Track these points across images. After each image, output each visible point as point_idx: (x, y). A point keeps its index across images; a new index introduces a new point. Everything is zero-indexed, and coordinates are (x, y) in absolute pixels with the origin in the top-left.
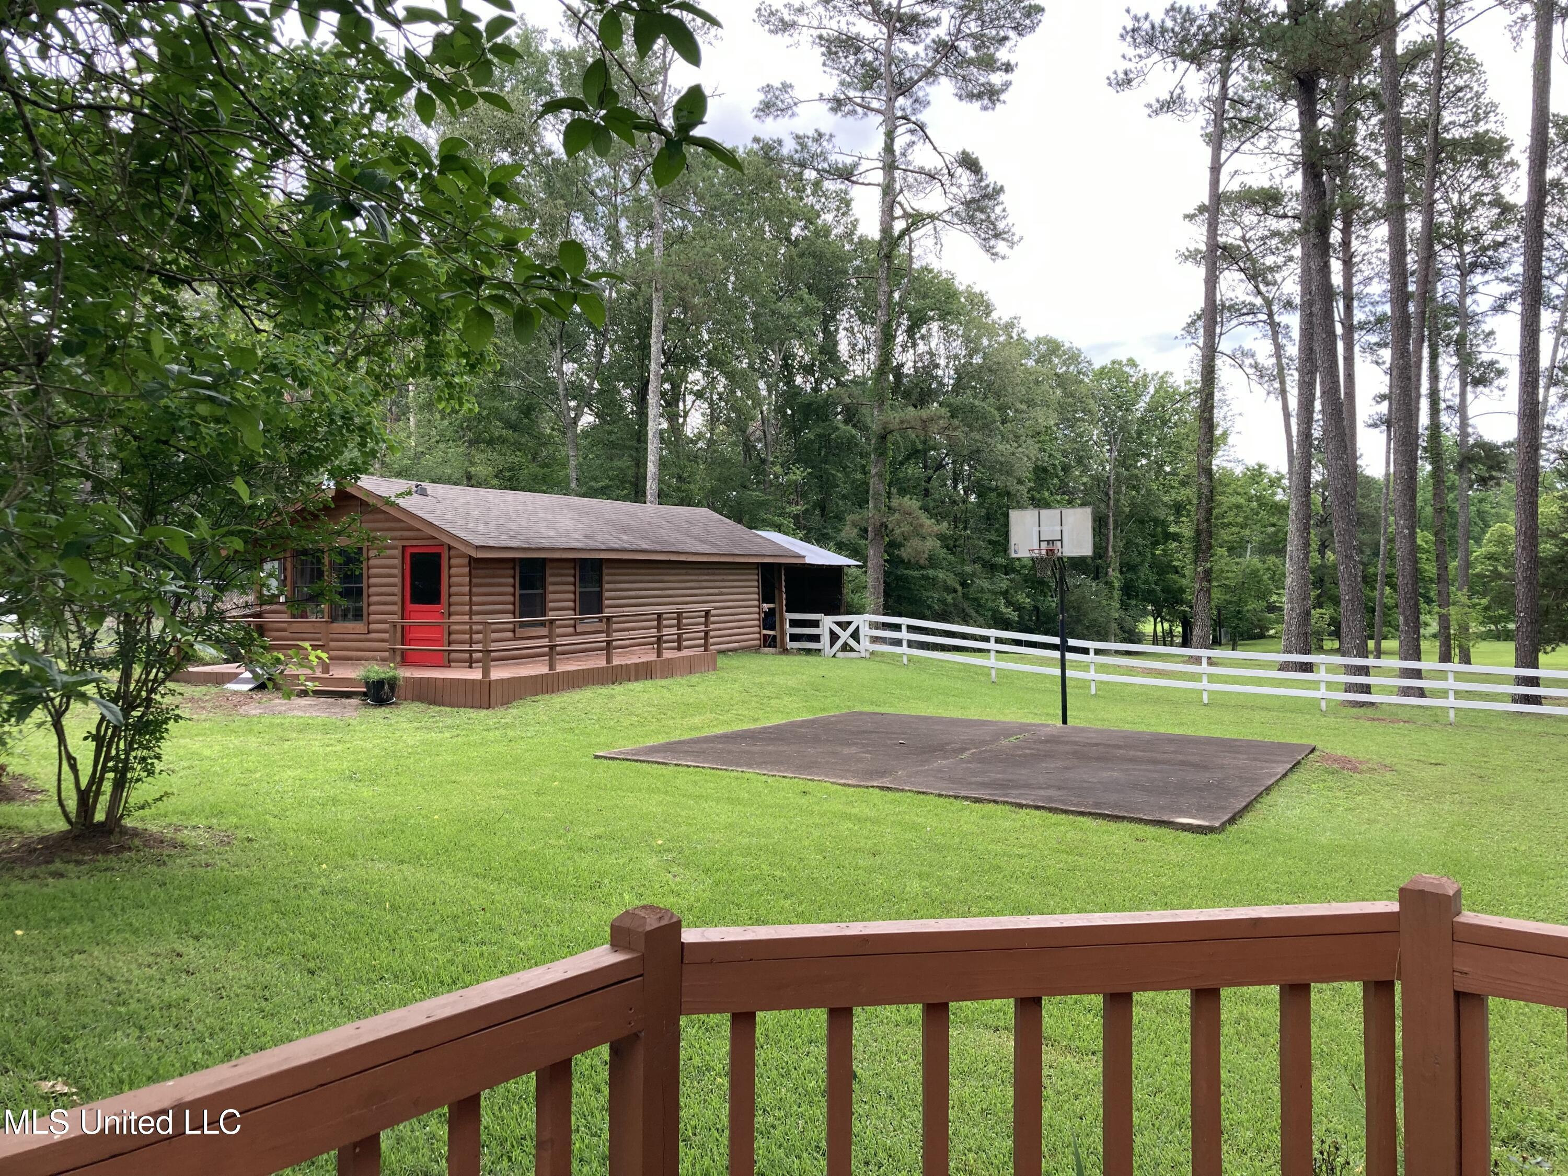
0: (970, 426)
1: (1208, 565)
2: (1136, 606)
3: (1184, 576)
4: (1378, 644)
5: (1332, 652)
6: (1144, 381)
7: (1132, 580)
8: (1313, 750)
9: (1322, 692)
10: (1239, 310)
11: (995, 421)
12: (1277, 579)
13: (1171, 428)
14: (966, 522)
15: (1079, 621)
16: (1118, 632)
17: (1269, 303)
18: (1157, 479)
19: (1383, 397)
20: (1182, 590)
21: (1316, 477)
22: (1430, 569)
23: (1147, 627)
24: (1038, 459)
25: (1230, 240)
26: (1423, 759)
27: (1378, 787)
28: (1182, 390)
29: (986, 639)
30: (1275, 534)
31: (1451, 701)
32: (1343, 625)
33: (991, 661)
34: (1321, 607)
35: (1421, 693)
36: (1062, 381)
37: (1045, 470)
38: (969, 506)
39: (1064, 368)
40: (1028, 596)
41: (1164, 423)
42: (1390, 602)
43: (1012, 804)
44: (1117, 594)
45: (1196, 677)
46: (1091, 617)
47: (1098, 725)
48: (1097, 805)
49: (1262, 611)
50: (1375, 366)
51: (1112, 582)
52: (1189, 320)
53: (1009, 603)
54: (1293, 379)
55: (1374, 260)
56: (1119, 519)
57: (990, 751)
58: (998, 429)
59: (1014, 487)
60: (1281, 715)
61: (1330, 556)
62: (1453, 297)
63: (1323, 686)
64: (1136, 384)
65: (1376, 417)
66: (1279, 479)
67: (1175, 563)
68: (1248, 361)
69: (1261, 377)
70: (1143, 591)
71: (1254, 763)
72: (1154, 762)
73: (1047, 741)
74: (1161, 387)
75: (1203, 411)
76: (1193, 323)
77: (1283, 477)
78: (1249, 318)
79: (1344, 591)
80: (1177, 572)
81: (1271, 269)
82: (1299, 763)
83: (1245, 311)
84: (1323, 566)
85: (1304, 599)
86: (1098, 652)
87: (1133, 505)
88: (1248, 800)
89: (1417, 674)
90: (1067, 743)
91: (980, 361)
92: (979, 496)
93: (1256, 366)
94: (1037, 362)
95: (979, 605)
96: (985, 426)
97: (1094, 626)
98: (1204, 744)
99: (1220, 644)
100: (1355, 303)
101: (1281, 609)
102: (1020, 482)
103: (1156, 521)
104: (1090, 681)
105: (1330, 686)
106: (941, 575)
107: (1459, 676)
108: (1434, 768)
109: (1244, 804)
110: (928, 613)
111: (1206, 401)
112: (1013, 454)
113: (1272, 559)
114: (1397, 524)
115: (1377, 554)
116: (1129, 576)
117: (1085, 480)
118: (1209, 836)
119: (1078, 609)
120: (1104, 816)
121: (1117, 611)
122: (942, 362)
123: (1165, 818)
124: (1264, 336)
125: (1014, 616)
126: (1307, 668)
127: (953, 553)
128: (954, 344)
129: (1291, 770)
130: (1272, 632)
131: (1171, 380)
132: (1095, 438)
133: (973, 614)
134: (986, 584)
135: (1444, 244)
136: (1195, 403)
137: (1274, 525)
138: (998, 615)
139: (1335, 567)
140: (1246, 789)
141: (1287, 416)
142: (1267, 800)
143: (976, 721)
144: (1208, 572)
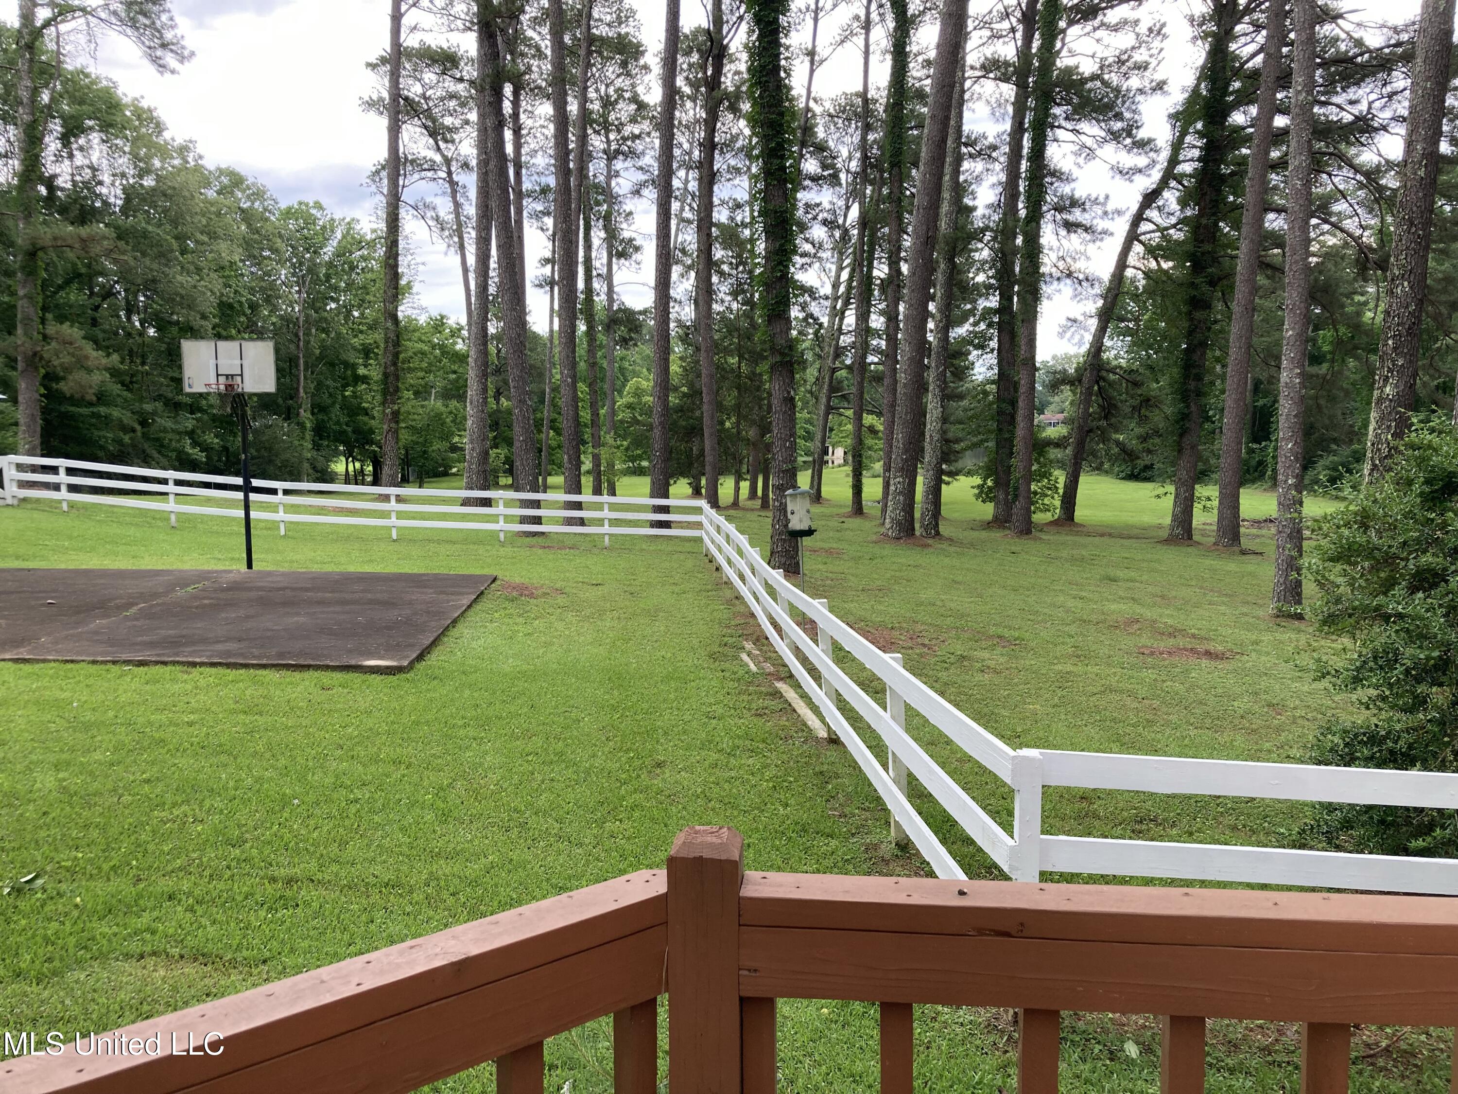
0: (144, 254)
1: (396, 407)
2: (328, 446)
3: (374, 418)
4: (545, 480)
5: (506, 487)
6: (332, 226)
7: (323, 420)
8: (495, 580)
9: (501, 525)
10: (421, 165)
11: (172, 251)
12: (459, 422)
13: (358, 274)
14: (144, 358)
15: (270, 461)
16: (311, 471)
17: (448, 161)
18: (346, 322)
19: (547, 261)
20: (371, 431)
21: (492, 330)
22: (586, 415)
23: (339, 466)
24: (222, 295)
25: (411, 95)
26: (586, 580)
27: (551, 610)
28: (368, 237)
29: (165, 482)
30: (457, 380)
31: (606, 529)
32: (518, 463)
33: (170, 505)
34: (497, 448)
35: (582, 522)
36: (247, 216)
37: (231, 306)
38: (146, 340)
39: (248, 204)
40: (216, 436)
41: (352, 268)
42: (553, 443)
43: (182, 663)
44: (309, 435)
45: (385, 515)
46: (283, 457)
47: (285, 568)
48: (281, 655)
49: (445, 451)
50: (539, 231)
51: (304, 423)
52: (374, 169)
53: (195, 444)
54: (471, 235)
55: (538, 135)
56: (310, 361)
57: (163, 604)
58: (176, 259)
59: (197, 322)
60: (464, 547)
61: (504, 403)
62: (602, 178)
63: (501, 519)
64: (324, 228)
65: (541, 278)
66: (459, 330)
67: (365, 405)
68: (429, 214)
69: (443, 229)
70: (335, 432)
71: (442, 596)
72: (344, 602)
73: (228, 589)
74: (348, 233)
75: (389, 258)
76: (377, 172)
77: (462, 328)
78: (430, 174)
79: (518, 434)
80: (367, 414)
81: (450, 130)
82: (482, 593)
83: (426, 166)
84: (498, 411)
85: (483, 440)
86: (286, 492)
87: (323, 348)
88: (436, 634)
89: (578, 506)
90: (250, 589)
91: (153, 183)
92: (159, 329)
93: (437, 219)
94: (219, 193)
95: (162, 446)
96: (161, 255)
97: (286, 467)
98: (392, 580)
99: (408, 482)
100: (524, 171)
101: (462, 449)
102: (204, 317)
103: (347, 365)
104: (279, 522)
105: (508, 519)
106: (116, 413)
107: (613, 507)
108: (596, 588)
109: (432, 639)
110: (101, 454)
111: (391, 248)
112: (195, 287)
113: (454, 404)
114: (562, 373)
115: (542, 402)
116: (320, 417)
117: (274, 320)
118: (397, 676)
119: (270, 449)
120: (287, 667)
121: (309, 451)
122: (106, 178)
123: (353, 662)
124: (444, 193)
125: (202, 457)
126: (486, 502)
127: (129, 390)
128: (121, 161)
129: (475, 600)
130: (454, 470)
131: (358, 227)
132: (283, 277)
133: (156, 455)
134: (169, 424)
135: (594, 129)
136: (381, 251)
137: (455, 372)
138: (184, 457)
139: (509, 412)
140: (433, 624)
141: (465, 271)
142: (454, 632)
143: (149, 571)
144: (396, 414)
